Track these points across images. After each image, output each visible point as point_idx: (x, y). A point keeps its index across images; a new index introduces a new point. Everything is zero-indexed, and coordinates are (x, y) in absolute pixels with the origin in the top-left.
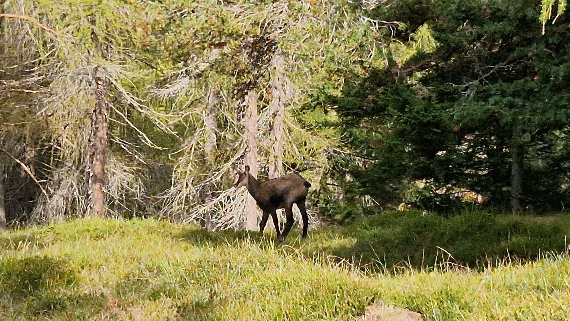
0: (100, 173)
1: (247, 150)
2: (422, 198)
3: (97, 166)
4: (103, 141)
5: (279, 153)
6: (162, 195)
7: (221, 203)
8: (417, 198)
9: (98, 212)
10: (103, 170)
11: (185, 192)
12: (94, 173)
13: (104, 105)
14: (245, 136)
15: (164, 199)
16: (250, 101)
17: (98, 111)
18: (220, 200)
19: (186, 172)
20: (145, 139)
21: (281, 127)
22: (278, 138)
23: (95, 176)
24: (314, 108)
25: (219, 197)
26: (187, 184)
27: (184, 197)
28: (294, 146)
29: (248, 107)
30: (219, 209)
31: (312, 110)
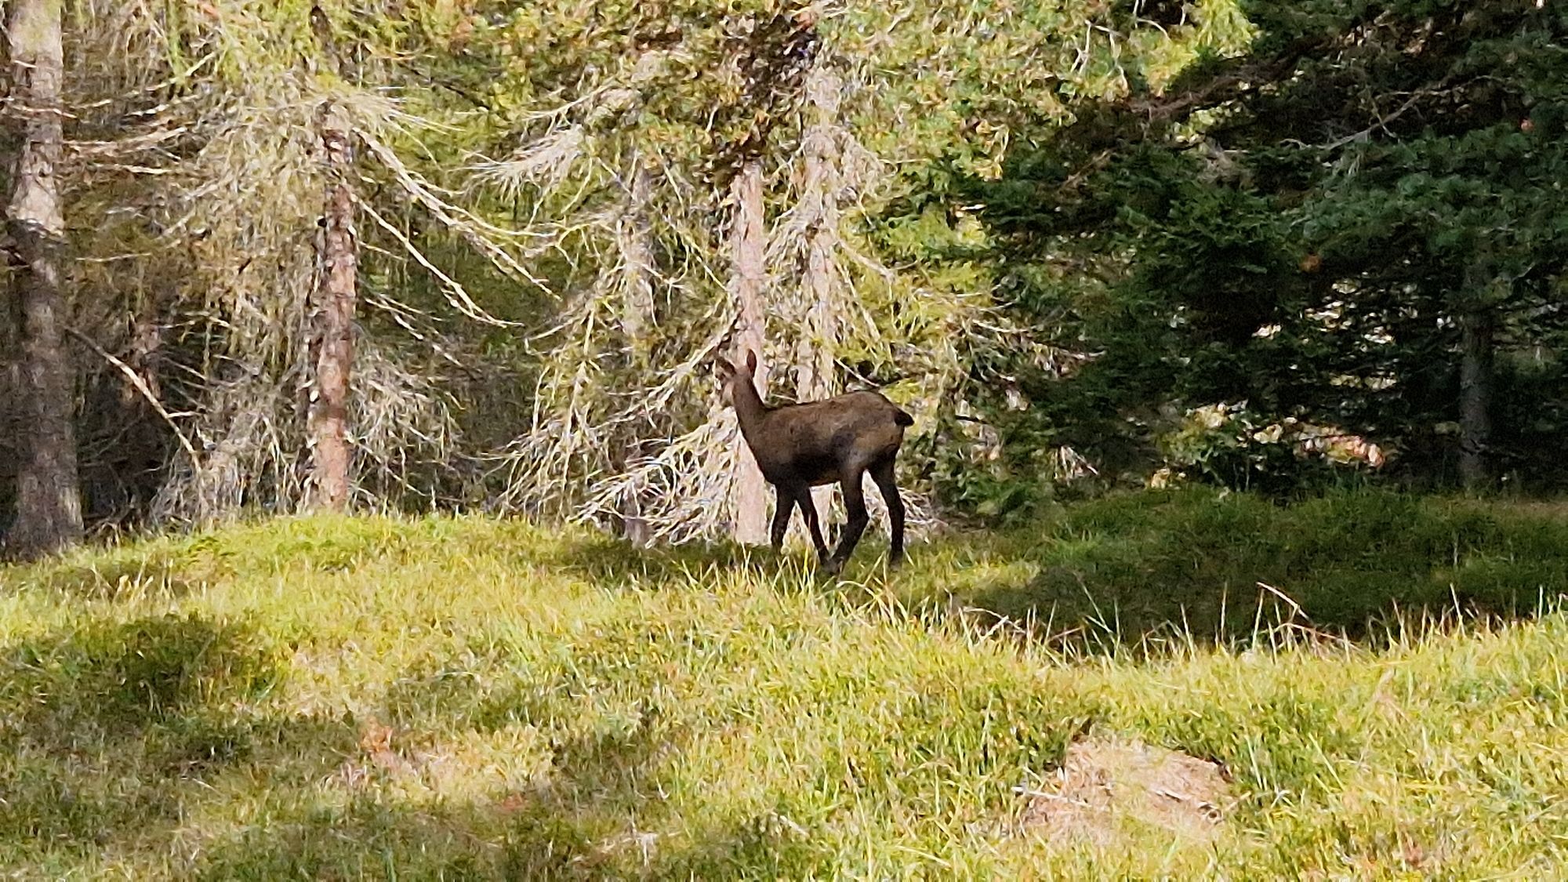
0: (339, 392)
1: (737, 326)
2: (1216, 454)
3: (330, 373)
4: (344, 305)
5: (825, 333)
6: (509, 451)
7: (667, 470)
8: (1203, 455)
9: (332, 499)
10: (346, 382)
11: (570, 441)
12: (321, 391)
13: (347, 206)
14: (731, 289)
15: (512, 461)
16: (746, 194)
17: (331, 222)
18: (666, 463)
19: (571, 388)
20: (460, 300)
21: (829, 264)
22: (823, 294)
23: (323, 399)
24: (920, 210)
25: (663, 456)
26: (574, 422)
27: (566, 456)
28: (866, 315)
29: (739, 209)
30: (663, 488)
31: (913, 215)
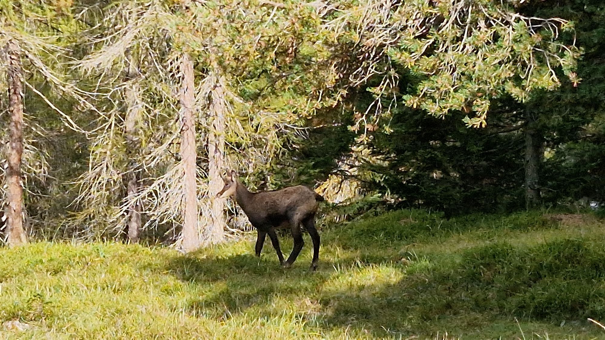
0: (17, 165)
1: (184, 129)
3: (13, 156)
4: (19, 126)
5: (220, 130)
6: (79, 180)
7: (156, 192)
10: (20, 160)
12: (9, 164)
13: (19, 83)
14: (182, 112)
15: (80, 184)
16: (187, 71)
17: (12, 91)
18: (155, 189)
19: (106, 153)
20: (69, 123)
21: (222, 100)
22: (219, 114)
23: (11, 167)
25: (153, 185)
26: (107, 167)
27: (105, 182)
28: (238, 122)
29: (183, 79)
30: (154, 199)
31: (256, 78)
